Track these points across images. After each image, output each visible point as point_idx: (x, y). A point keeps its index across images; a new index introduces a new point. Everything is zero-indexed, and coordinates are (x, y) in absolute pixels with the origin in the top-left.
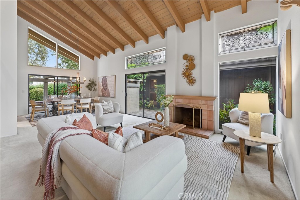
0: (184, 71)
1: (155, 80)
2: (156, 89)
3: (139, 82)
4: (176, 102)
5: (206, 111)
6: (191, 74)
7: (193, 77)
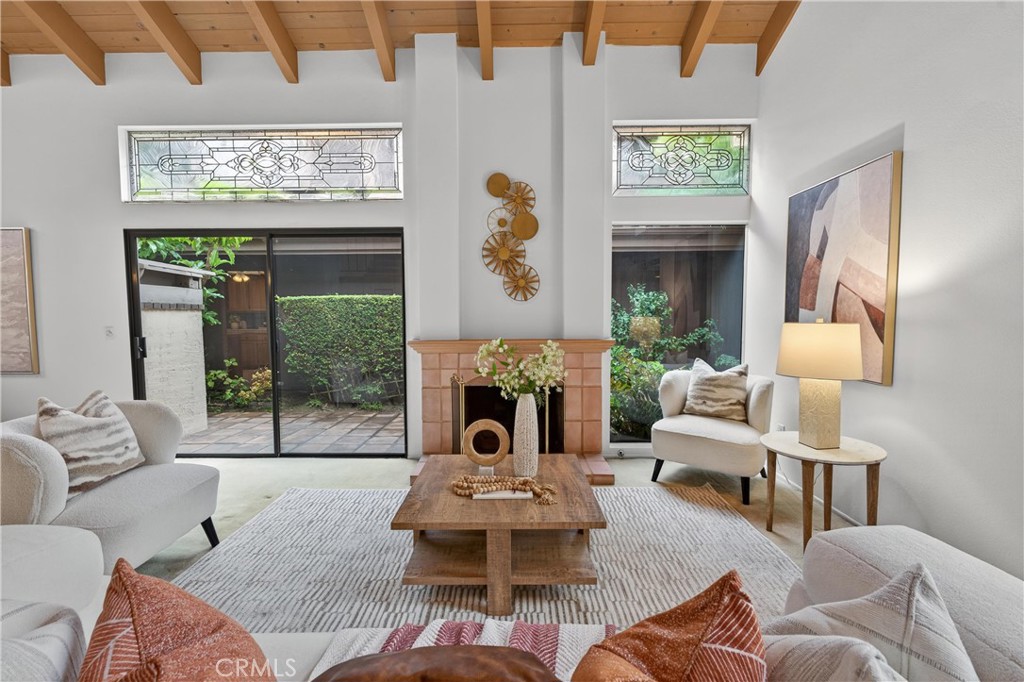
0: (492, 241)
1: (240, 275)
2: (288, 314)
3: (196, 279)
4: (461, 365)
5: (580, 389)
6: (521, 254)
7: (527, 268)
